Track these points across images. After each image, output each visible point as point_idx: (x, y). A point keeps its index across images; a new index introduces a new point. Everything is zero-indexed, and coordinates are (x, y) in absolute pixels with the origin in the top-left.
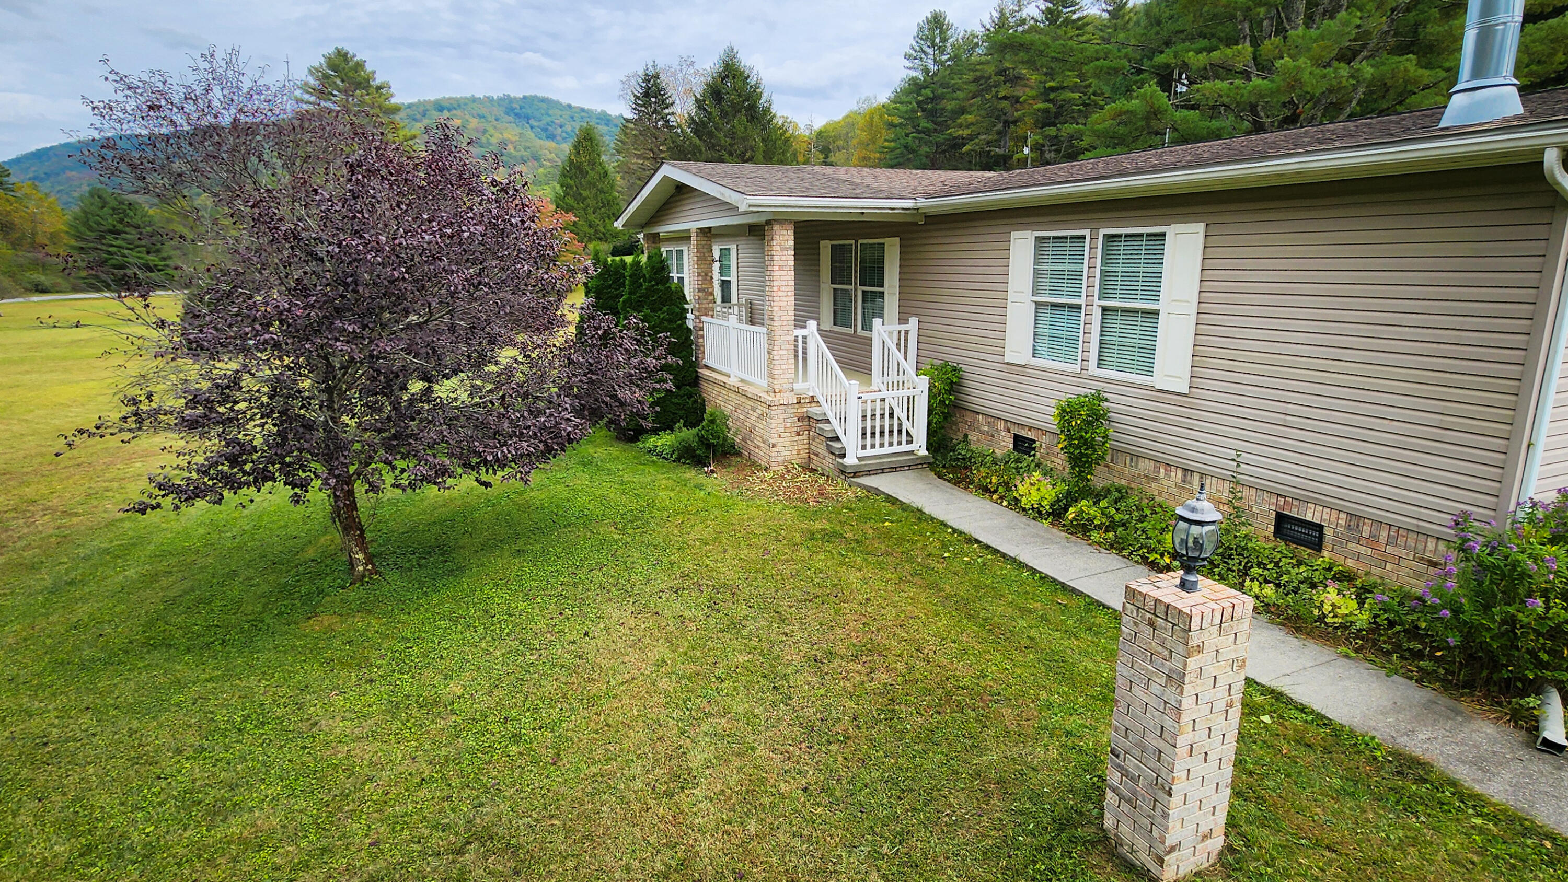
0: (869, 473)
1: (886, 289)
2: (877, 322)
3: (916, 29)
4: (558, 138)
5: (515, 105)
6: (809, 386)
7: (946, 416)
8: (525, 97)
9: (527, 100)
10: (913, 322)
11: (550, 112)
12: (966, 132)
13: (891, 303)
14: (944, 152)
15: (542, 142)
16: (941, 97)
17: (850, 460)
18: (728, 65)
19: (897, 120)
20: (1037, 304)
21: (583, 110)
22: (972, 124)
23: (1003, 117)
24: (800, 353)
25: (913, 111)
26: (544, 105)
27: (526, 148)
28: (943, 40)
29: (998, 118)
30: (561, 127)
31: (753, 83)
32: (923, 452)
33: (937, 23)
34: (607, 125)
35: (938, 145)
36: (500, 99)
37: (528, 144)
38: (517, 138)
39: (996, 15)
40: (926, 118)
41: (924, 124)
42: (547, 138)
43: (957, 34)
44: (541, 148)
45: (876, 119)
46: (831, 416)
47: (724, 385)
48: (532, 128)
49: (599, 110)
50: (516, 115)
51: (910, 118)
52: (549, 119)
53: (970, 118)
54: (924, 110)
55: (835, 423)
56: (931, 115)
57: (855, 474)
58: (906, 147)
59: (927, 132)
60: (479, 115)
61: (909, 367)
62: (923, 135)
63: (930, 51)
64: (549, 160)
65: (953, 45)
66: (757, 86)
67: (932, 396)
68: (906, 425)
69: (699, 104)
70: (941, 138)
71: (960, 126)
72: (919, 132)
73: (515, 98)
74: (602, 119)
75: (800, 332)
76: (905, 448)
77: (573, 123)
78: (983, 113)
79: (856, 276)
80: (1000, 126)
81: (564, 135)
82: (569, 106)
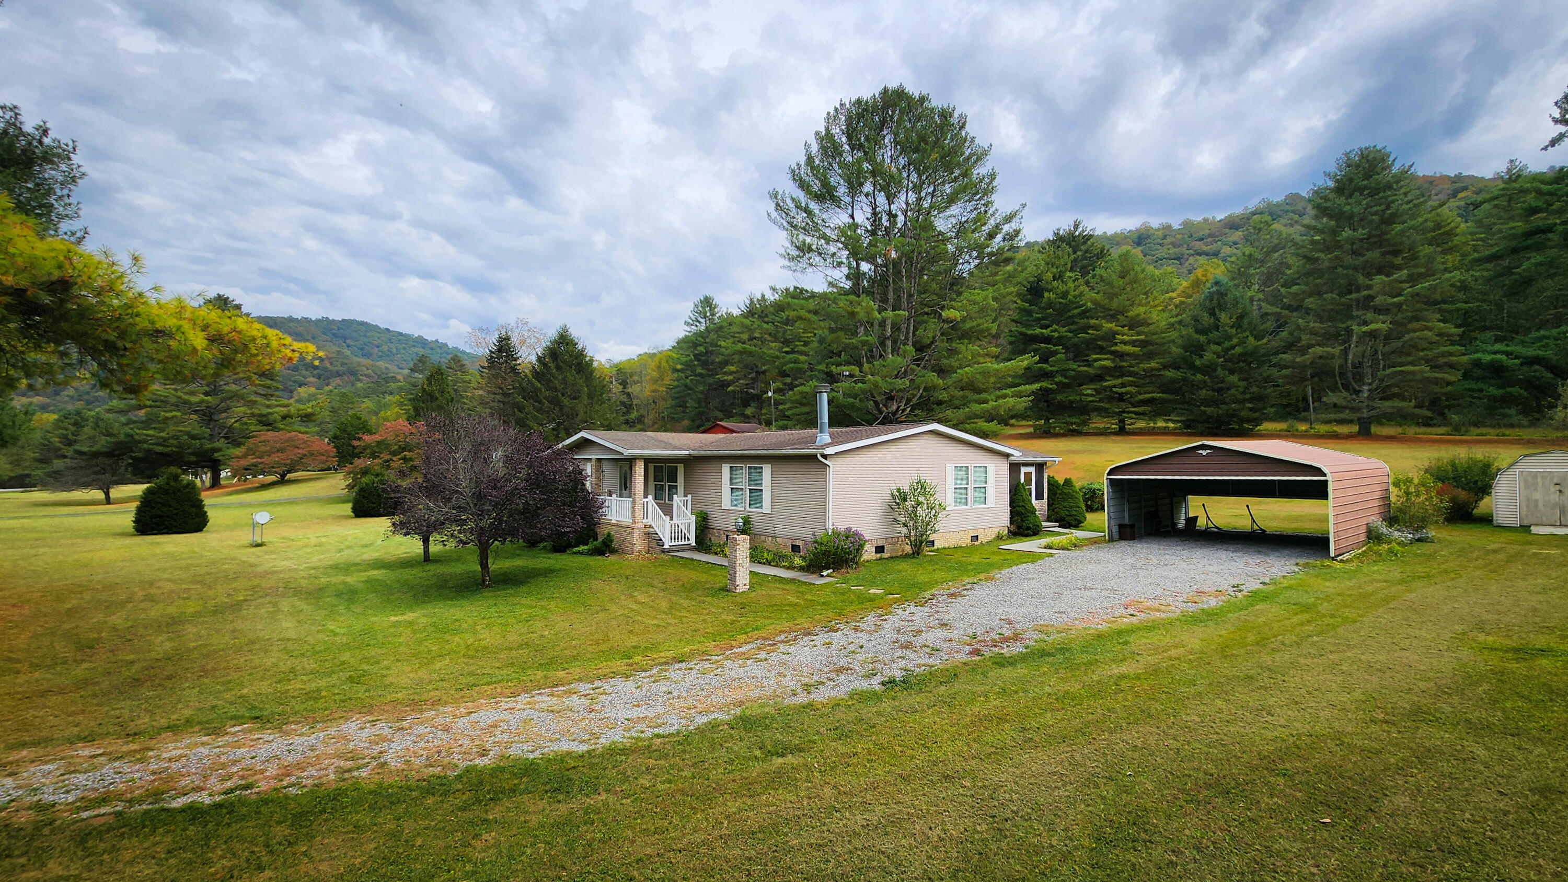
0: (673, 551)
1: (678, 484)
2: (675, 496)
3: (693, 306)
4: (375, 356)
5: (332, 327)
6: (649, 521)
7: (702, 531)
8: (344, 320)
9: (347, 324)
10: (690, 497)
11: (368, 334)
12: (730, 378)
13: (681, 489)
14: (715, 389)
15: (358, 359)
16: (712, 352)
17: (666, 546)
18: (562, 335)
19: (679, 367)
20: (732, 489)
21: (400, 334)
22: (734, 372)
23: (755, 369)
24: (645, 507)
25: (691, 361)
26: (363, 328)
27: (342, 364)
28: (713, 315)
29: (752, 369)
30: (378, 347)
31: (580, 348)
32: (694, 544)
33: (707, 302)
34: (423, 348)
35: (710, 385)
36: (318, 321)
37: (345, 361)
38: (335, 355)
39: (748, 302)
40: (701, 365)
41: (699, 370)
42: (363, 355)
43: (722, 311)
44: (359, 364)
45: (664, 364)
46: (658, 532)
47: (610, 524)
48: (348, 346)
49: (416, 335)
50: (334, 335)
51: (688, 365)
52: (366, 340)
53: (733, 368)
54: (699, 360)
55: (660, 534)
56: (704, 364)
57: (668, 552)
58: (686, 386)
59: (701, 375)
60: (295, 333)
61: (688, 513)
62: (698, 378)
63: (703, 321)
64: (366, 375)
65: (719, 318)
66: (583, 350)
67: (696, 523)
68: (687, 535)
69: (539, 359)
70: (711, 381)
71: (725, 373)
72: (696, 376)
73: (334, 320)
74: (418, 343)
75: (645, 500)
76: (687, 542)
77: (390, 345)
78: (741, 365)
79: (666, 478)
80: (753, 375)
81: (380, 353)
82: (388, 330)
